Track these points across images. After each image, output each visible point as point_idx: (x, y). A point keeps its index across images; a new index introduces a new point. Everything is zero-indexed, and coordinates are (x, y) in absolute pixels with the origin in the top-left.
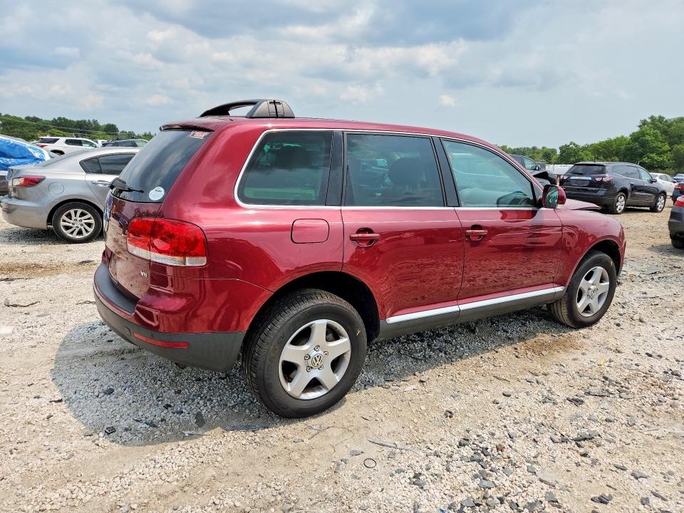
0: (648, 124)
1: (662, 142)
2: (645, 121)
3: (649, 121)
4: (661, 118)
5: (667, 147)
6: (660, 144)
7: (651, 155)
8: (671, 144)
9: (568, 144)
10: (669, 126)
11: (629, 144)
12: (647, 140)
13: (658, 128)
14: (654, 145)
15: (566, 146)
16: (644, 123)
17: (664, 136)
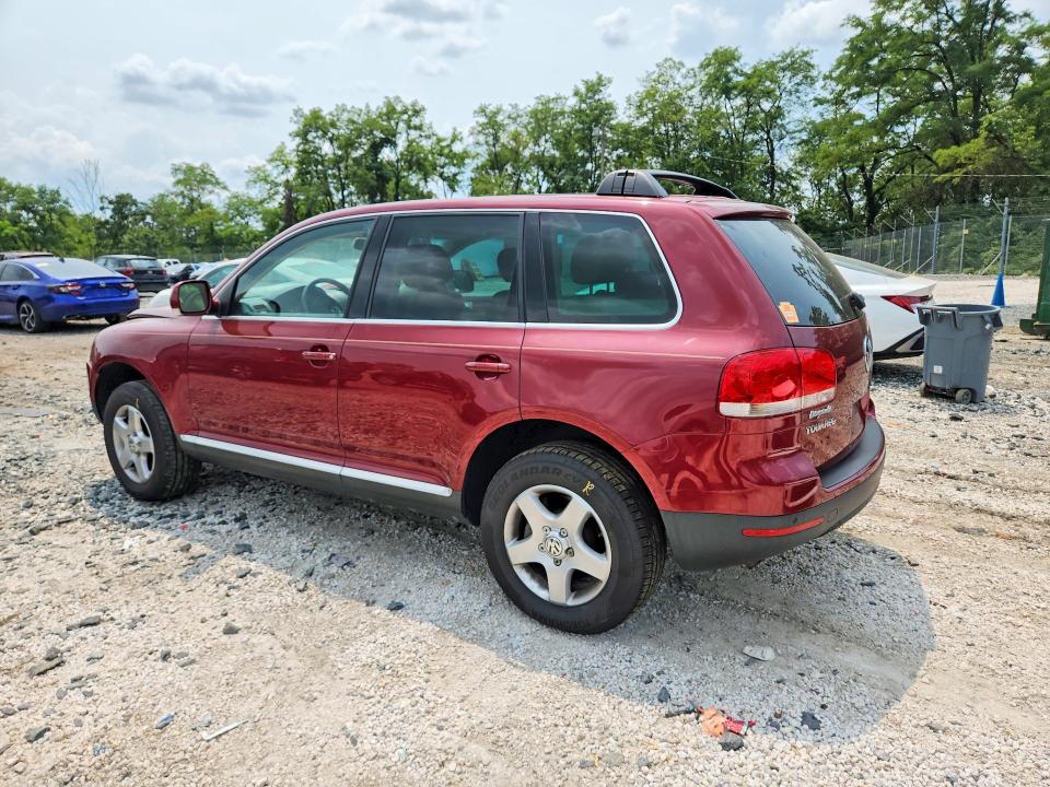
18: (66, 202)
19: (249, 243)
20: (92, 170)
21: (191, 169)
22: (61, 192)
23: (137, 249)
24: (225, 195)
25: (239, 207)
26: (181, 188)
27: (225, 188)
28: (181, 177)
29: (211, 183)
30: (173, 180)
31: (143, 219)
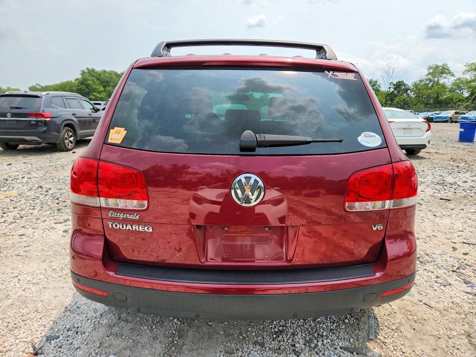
0: (86, 73)
1: (98, 85)
2: (84, 71)
3: (86, 71)
4: (93, 70)
5: (102, 89)
6: (97, 87)
7: (94, 94)
8: (104, 87)
9: (35, 85)
10: (100, 75)
11: (78, 86)
12: (89, 84)
13: (94, 76)
14: (94, 87)
15: (33, 87)
16: (84, 72)
17: (98, 82)
18: (379, 86)
19: (455, 103)
20: (391, 71)
21: (437, 67)
22: (378, 81)
23: (399, 106)
24: (452, 79)
25: (459, 85)
26: (430, 77)
27: (453, 75)
28: (431, 71)
29: (446, 73)
30: (427, 72)
31: (407, 92)
